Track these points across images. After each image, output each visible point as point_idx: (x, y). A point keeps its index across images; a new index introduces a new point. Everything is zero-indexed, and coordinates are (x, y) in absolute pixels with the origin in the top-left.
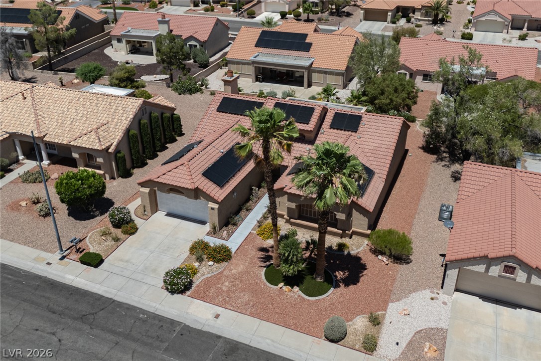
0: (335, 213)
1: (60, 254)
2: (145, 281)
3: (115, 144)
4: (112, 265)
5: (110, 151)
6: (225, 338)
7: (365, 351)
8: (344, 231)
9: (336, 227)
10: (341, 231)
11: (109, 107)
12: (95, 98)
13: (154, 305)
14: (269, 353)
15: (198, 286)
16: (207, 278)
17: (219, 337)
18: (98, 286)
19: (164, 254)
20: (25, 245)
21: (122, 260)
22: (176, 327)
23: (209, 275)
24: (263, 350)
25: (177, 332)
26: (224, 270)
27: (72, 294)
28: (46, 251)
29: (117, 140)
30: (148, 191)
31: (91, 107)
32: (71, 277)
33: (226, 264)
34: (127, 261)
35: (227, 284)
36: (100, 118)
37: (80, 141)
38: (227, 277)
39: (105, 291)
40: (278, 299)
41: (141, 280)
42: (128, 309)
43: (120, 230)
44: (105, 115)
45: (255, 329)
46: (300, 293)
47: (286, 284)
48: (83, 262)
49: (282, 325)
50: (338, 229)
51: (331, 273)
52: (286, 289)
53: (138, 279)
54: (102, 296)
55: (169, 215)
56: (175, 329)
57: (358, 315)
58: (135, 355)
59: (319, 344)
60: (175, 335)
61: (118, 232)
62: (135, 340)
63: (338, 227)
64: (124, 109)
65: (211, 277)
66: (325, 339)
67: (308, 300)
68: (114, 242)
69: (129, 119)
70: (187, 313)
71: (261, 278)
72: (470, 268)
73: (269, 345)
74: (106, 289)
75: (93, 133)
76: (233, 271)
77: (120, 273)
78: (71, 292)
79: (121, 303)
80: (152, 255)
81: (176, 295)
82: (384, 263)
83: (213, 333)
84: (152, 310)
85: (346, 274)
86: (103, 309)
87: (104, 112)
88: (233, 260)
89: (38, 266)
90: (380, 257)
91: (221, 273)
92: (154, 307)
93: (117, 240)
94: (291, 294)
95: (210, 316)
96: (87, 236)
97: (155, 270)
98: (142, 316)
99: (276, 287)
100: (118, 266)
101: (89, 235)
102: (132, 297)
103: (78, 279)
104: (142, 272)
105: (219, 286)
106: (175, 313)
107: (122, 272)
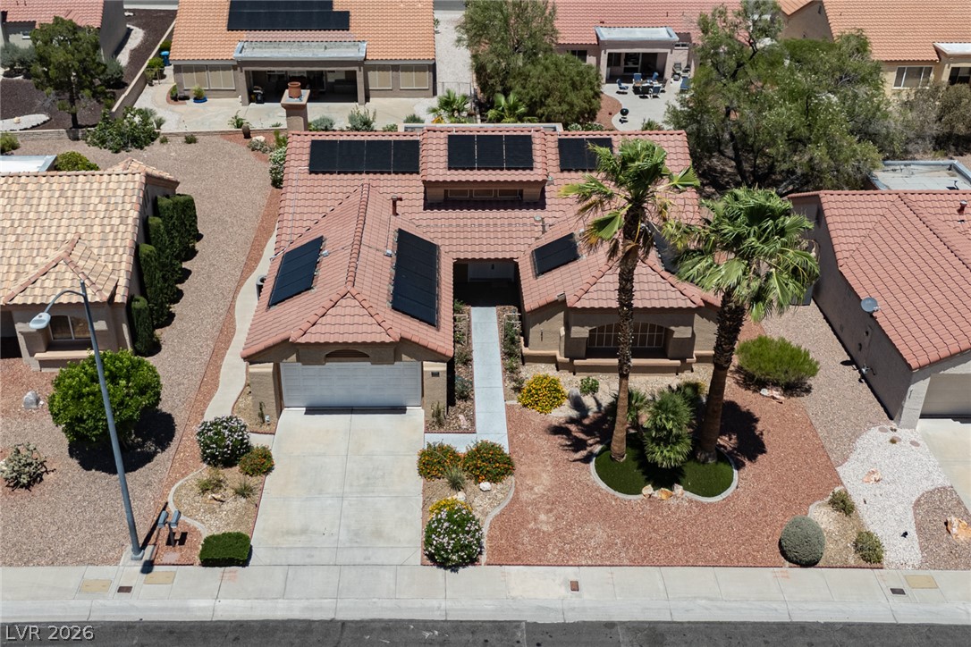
0: (672, 328)
1: (136, 559)
2: (374, 561)
3: (123, 282)
4: (277, 548)
5: (118, 299)
6: (624, 623)
7: (868, 564)
8: (683, 360)
9: (665, 357)
10: (679, 362)
11: (63, 201)
12: (15, 187)
13: (435, 603)
14: (721, 623)
15: (491, 538)
16: (496, 516)
17: (610, 625)
18: (282, 603)
19: (371, 494)
20: (26, 564)
21: (289, 533)
22: (514, 634)
23: (497, 511)
24: (705, 622)
25: (524, 642)
26: (517, 492)
27: (236, 639)
28: (92, 562)
29: (123, 273)
30: (271, 370)
31: (17, 208)
32: (205, 603)
33: (512, 478)
34: (304, 531)
35: (543, 517)
36: (53, 230)
37: (37, 291)
38: (534, 503)
39: (307, 609)
40: (659, 518)
41: (367, 562)
42: (386, 629)
43: (237, 468)
44: (64, 222)
45: (662, 587)
46: (688, 494)
47: (656, 486)
48: (206, 563)
49: (700, 564)
50: (671, 359)
52: (661, 494)
53: (358, 561)
54: (310, 622)
55: (312, 410)
56: (517, 639)
57: (808, 505)
59: (787, 577)
61: (233, 475)
63: (669, 355)
64: (105, 200)
65: (502, 514)
66: (792, 565)
67: (711, 504)
68: (244, 500)
69: (130, 221)
70: (513, 599)
71: (598, 489)
72: (951, 371)
73: (707, 609)
74: (305, 603)
75: (62, 267)
76: (536, 490)
77: (308, 561)
78: (231, 636)
79: (361, 621)
80: (345, 503)
81: (461, 570)
82: (775, 402)
83: (592, 622)
84: (438, 616)
85: (734, 437)
87: (58, 215)
88: (520, 468)
89: (101, 601)
90: (765, 392)
91: (515, 500)
92: (439, 608)
93: (244, 492)
94: (673, 502)
95: (564, 591)
96: (167, 503)
97: (378, 534)
98: (427, 635)
99: (640, 496)
100: (291, 548)
101: (170, 499)
102: (375, 603)
103: (223, 602)
104: (355, 545)
105: (532, 525)
106: (489, 607)
107: (310, 556)
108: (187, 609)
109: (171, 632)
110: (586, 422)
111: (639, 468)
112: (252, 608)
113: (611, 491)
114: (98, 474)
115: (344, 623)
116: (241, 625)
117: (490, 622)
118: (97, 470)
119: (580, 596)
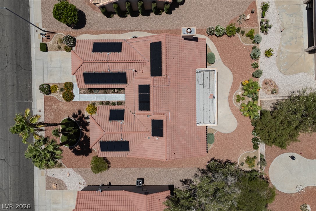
2: (44, 75)
4: (47, 56)
13: (35, 86)
15: (51, 96)
16: (55, 98)
18: (34, 59)
19: (61, 73)
20: (42, 11)
21: (51, 58)
22: (29, 100)
23: (57, 98)
25: (27, 101)
26: (62, 102)
27: (27, 53)
32: (34, 46)
33: (65, 101)
34: (51, 61)
35: (55, 107)
38: (59, 105)
41: (44, 74)
42: (29, 78)
51: (77, 143)
53: (44, 72)
54: (31, 65)
58: (12, 94)
61: (64, 45)
62: (18, 91)
68: (58, 48)
70: (37, 100)
71: (63, 118)
74: (35, 63)
76: (62, 106)
77: (44, 63)
78: (27, 52)
80: (59, 68)
85: (80, 149)
86: (25, 70)
88: (68, 103)
91: (60, 102)
93: (60, 48)
95: (39, 109)
96: (58, 33)
97: (51, 75)
98: (29, 85)
100: (47, 59)
102: (35, 76)
103: (34, 49)
104: (48, 71)
105: (53, 104)
106: (35, 96)
107: (45, 63)
108: (33, 43)
109: (28, 42)
110: (83, 119)
112: (34, 54)
113: (62, 121)
116: (30, 53)
117: (32, 96)
119: (37, 112)
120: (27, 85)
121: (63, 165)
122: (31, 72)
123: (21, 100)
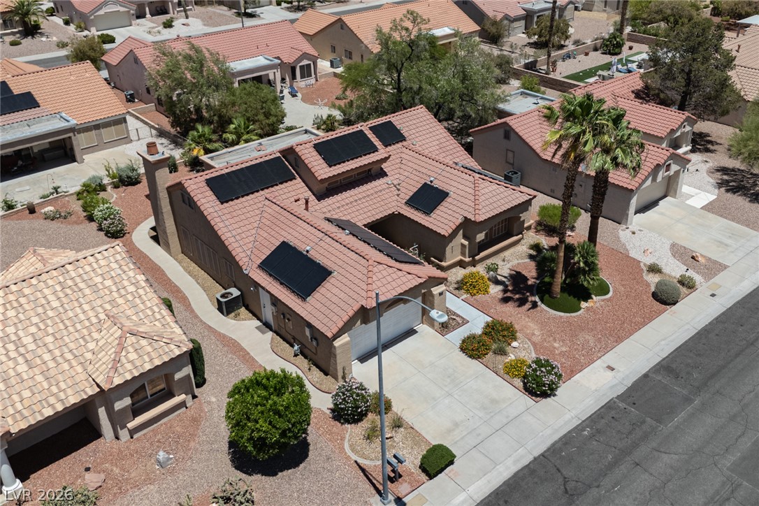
2: (512, 416)
6: (649, 372)
7: (692, 289)
9: (512, 236)
13: (568, 416)
14: (680, 347)
17: (646, 376)
18: (501, 468)
19: (462, 384)
21: (450, 431)
22: (618, 406)
23: (533, 355)
24: (675, 351)
25: (627, 407)
26: (529, 340)
27: (506, 502)
30: (349, 338)
32: (462, 497)
33: (518, 334)
34: (456, 425)
38: (544, 341)
39: (515, 462)
41: (510, 419)
42: (566, 444)
45: (641, 346)
46: (599, 298)
47: (584, 301)
52: (591, 303)
53: (505, 421)
54: (527, 467)
55: (362, 360)
56: (622, 408)
57: (642, 277)
59: (675, 312)
60: (633, 409)
62: (635, 445)
63: (514, 234)
65: (537, 354)
66: (669, 306)
67: (611, 297)
68: (402, 429)
69: (143, 284)
70: (596, 391)
74: (509, 462)
76: (536, 333)
77: (481, 438)
78: (501, 502)
79: (549, 448)
80: (456, 397)
81: (557, 393)
83: (638, 379)
86: (558, 470)
91: (534, 344)
93: (395, 425)
95: (610, 373)
96: (356, 462)
97: (494, 401)
98: (586, 433)
99: (582, 310)
100: (462, 438)
101: (354, 457)
102: (543, 435)
103: (471, 489)
104: (492, 414)
105: (556, 352)
106: (591, 402)
107: (479, 435)
110: (510, 288)
111: (570, 296)
112: (488, 482)
113: (568, 315)
114: (285, 473)
115: (543, 455)
116: (497, 494)
117: (601, 408)
118: (282, 471)
119: (619, 371)
120: (592, 436)
121: (645, 269)
122: (545, 452)
123: (644, 422)
